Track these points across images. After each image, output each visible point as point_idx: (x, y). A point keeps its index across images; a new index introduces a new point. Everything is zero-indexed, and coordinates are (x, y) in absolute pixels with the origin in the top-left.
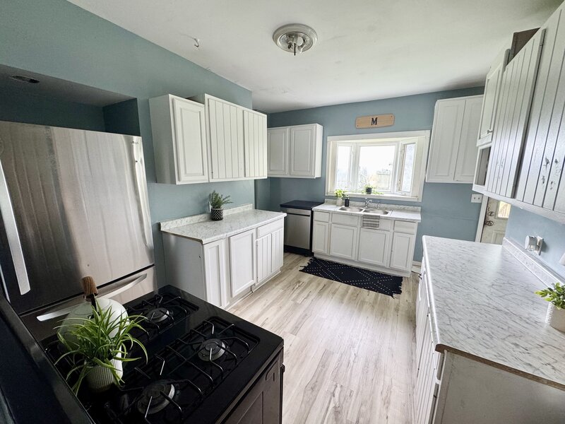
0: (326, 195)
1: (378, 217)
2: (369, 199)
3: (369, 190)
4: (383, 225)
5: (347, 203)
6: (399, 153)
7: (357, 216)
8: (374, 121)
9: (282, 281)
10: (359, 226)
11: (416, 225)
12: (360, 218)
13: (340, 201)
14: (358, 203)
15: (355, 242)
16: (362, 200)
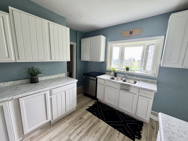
0: (106, 70)
1: (129, 86)
2: (126, 74)
3: (127, 69)
4: (132, 90)
5: (115, 75)
6: (145, 50)
7: (119, 83)
8: (131, 33)
9: (72, 117)
10: (119, 89)
11: (153, 94)
12: (119, 84)
13: (112, 73)
14: (121, 75)
15: (116, 97)
16: (123, 73)
